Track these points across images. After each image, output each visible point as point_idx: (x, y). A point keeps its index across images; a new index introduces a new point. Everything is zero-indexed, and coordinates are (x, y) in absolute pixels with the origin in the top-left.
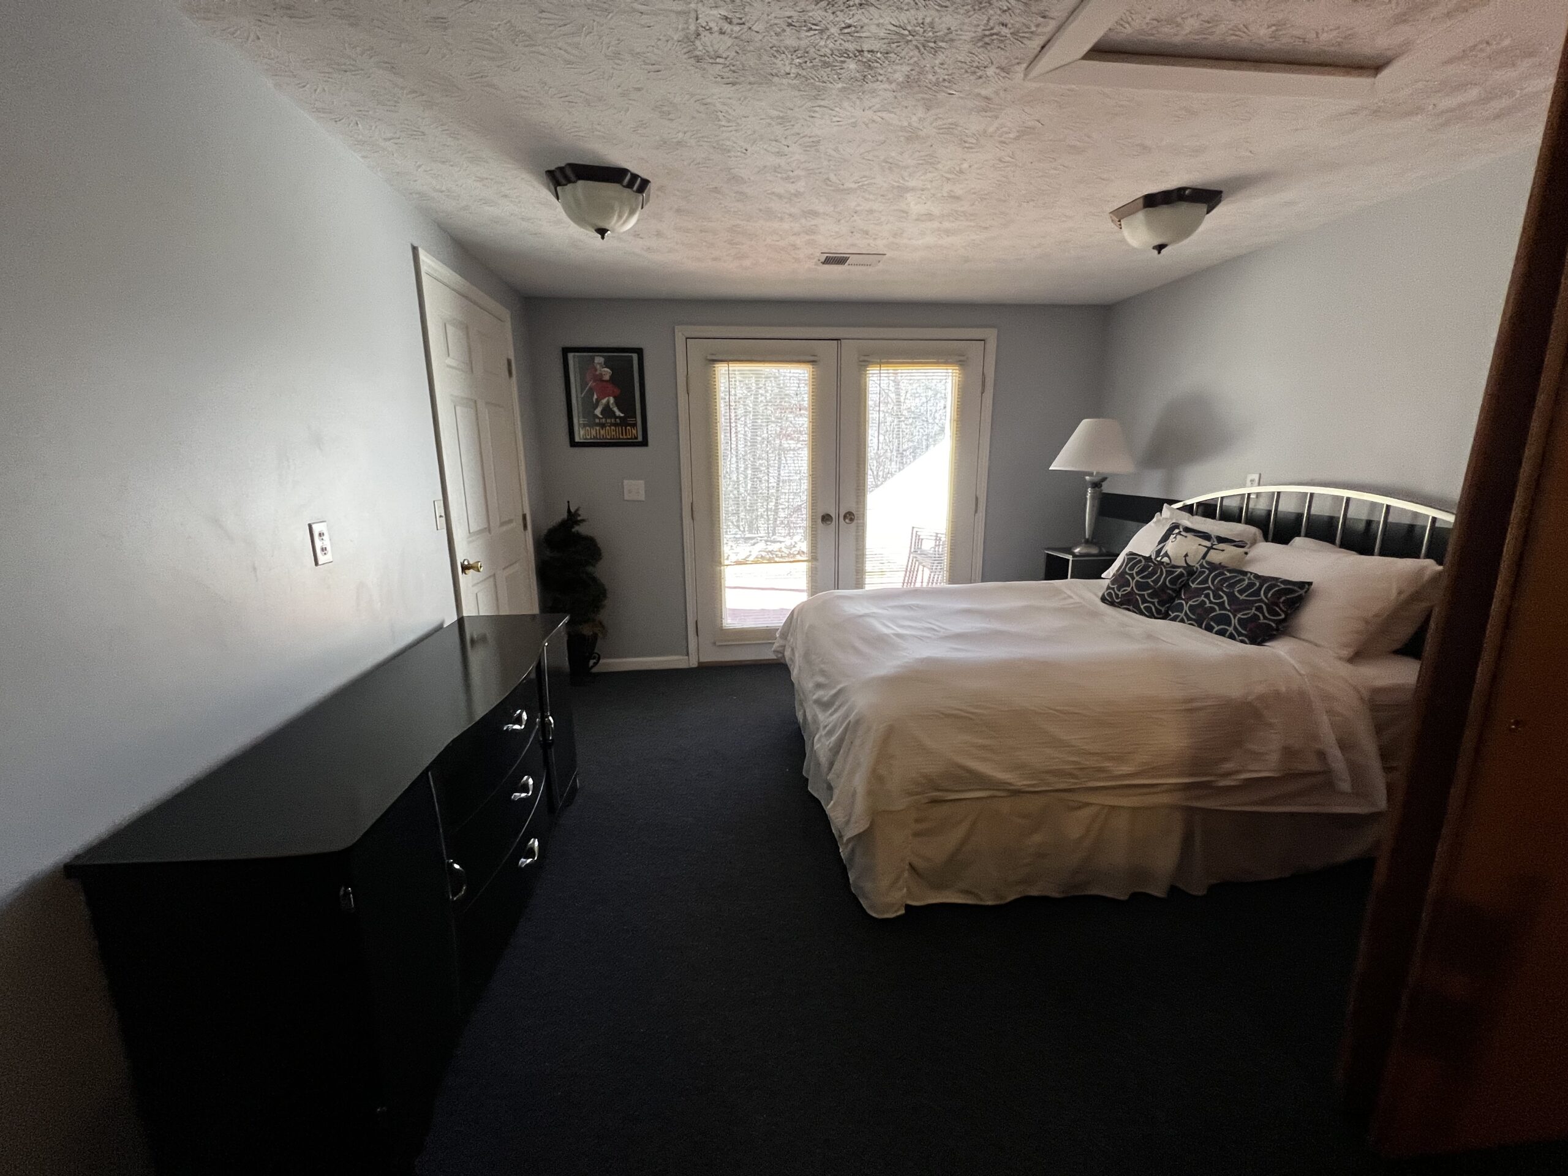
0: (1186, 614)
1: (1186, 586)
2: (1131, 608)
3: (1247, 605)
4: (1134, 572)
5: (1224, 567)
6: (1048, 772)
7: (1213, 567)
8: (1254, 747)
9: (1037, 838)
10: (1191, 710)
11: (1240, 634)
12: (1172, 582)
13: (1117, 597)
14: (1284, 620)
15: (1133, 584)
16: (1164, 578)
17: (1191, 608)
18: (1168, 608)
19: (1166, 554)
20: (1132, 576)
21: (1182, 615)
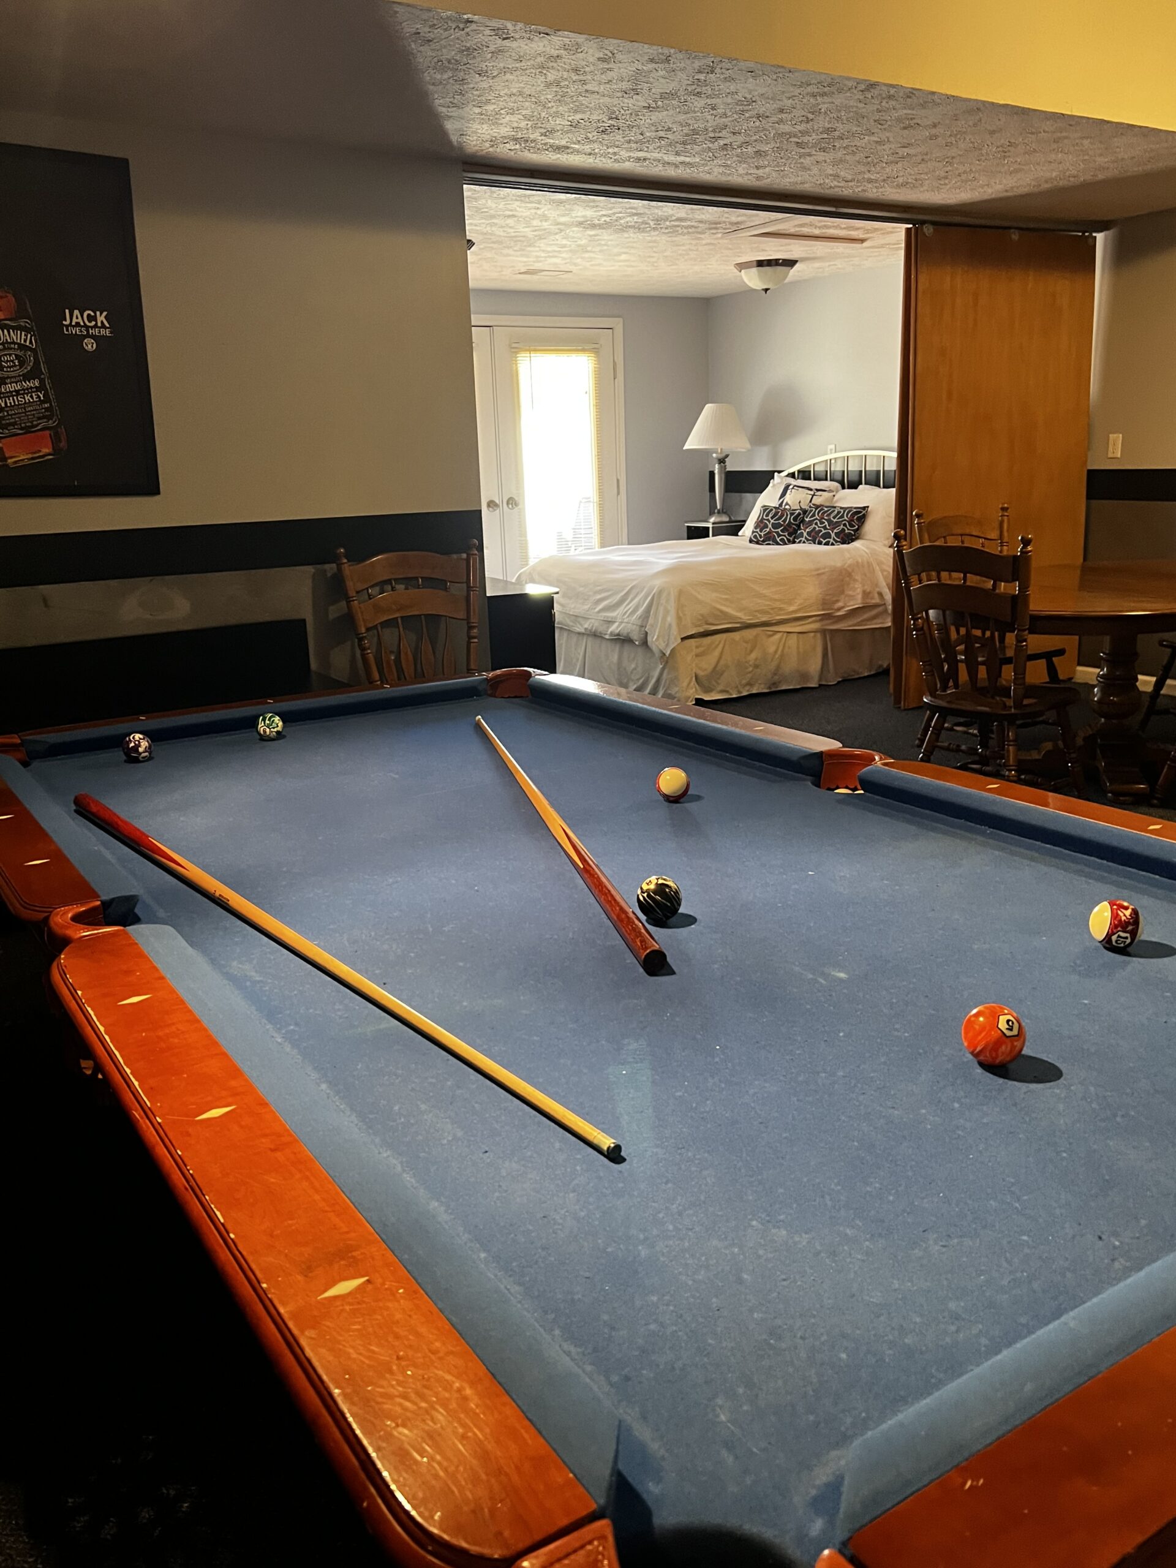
0: (806, 538)
1: (803, 521)
2: (771, 542)
3: (838, 524)
4: (769, 518)
5: (823, 505)
6: (756, 611)
7: (817, 507)
8: (851, 593)
9: (753, 656)
10: (818, 575)
11: (837, 542)
12: (795, 519)
13: (761, 537)
14: (858, 529)
15: (770, 526)
16: (790, 519)
17: (809, 534)
18: (795, 538)
19: (787, 504)
20: (768, 520)
21: (803, 539)
